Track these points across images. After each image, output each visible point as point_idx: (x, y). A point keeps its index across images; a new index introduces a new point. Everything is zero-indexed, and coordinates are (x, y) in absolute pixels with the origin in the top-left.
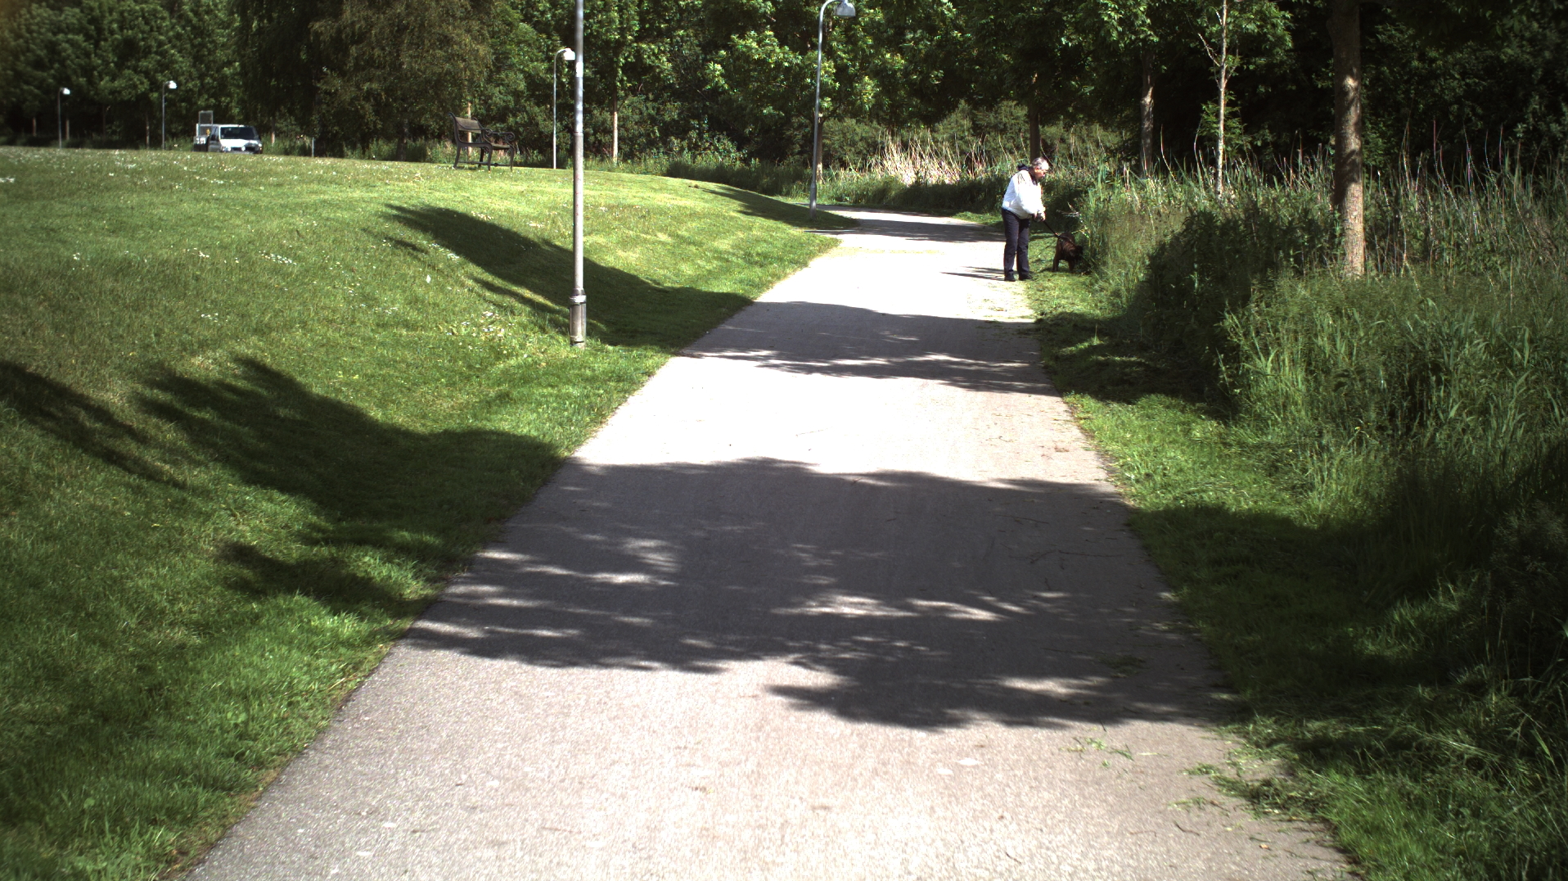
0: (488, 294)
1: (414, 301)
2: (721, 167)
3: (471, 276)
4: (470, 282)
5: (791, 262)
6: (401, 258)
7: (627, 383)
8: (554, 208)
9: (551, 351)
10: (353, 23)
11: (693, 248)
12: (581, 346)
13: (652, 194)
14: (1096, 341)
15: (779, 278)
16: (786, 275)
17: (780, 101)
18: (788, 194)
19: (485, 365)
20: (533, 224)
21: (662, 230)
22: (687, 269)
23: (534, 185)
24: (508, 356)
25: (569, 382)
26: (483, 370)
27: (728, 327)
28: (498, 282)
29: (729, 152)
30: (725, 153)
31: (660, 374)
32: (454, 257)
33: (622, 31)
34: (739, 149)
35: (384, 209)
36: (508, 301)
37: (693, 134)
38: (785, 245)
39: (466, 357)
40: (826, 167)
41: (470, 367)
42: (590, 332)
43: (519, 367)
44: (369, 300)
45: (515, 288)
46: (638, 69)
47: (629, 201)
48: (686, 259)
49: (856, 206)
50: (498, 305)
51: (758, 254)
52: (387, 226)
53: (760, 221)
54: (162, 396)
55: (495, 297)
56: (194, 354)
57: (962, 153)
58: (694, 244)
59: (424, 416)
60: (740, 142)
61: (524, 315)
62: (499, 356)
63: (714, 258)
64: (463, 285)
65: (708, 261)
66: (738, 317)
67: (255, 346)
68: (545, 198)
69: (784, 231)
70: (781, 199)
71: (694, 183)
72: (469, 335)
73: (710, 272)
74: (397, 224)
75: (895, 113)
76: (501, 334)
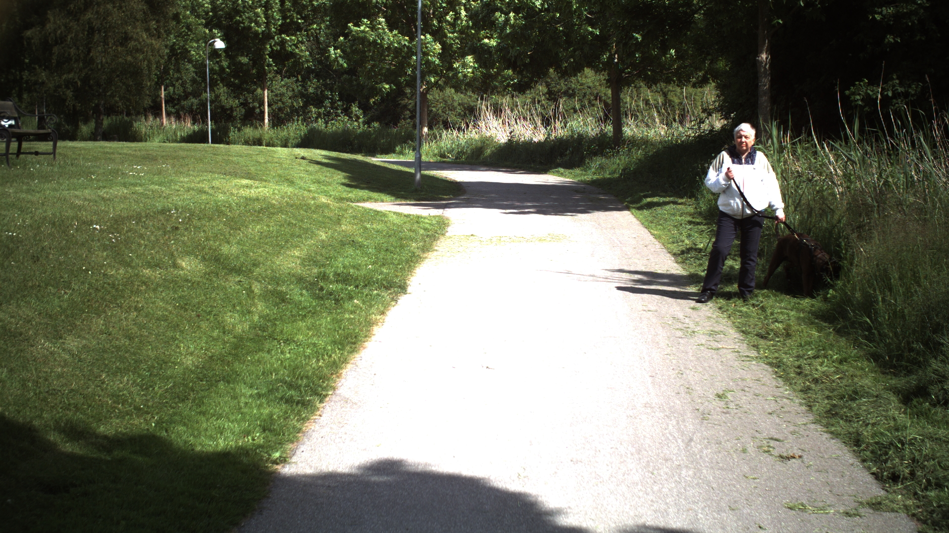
5: (384, 286)
10: (55, 31)
17: (391, 76)
18: (400, 153)
33: (268, 24)
34: (365, 114)
38: (379, 247)
40: (430, 129)
46: (282, 56)
51: (337, 276)
60: (368, 107)
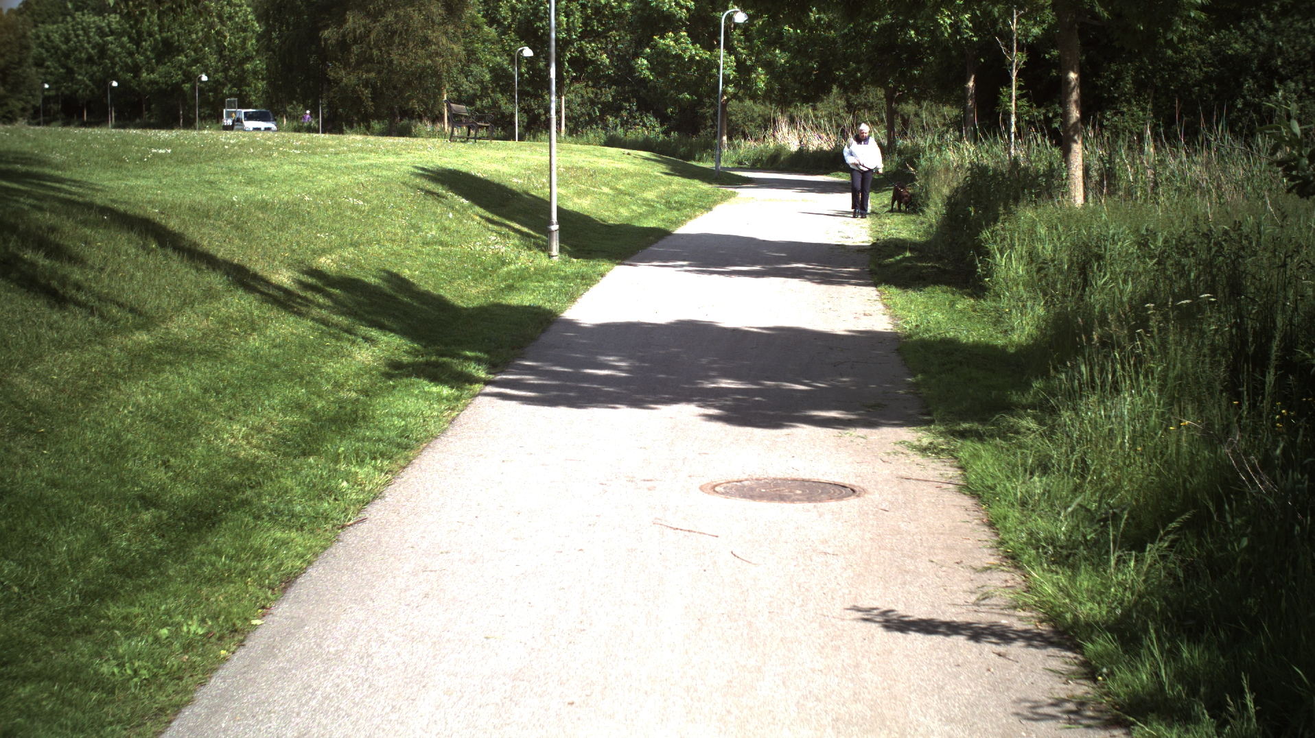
0: (490, 226)
1: (444, 229)
2: (647, 139)
3: (477, 214)
4: (478, 218)
5: (700, 207)
6: (430, 201)
7: (587, 281)
8: (529, 169)
9: (537, 262)
10: (354, 30)
11: (628, 198)
12: (555, 259)
13: (596, 159)
14: (908, 254)
15: (691, 218)
16: (696, 216)
17: (692, 87)
18: (699, 160)
19: (495, 269)
20: (515, 180)
21: (605, 184)
22: (624, 212)
23: (511, 153)
24: (509, 263)
25: (550, 279)
26: (494, 271)
27: (654, 248)
28: (496, 218)
29: (654, 127)
30: (652, 128)
31: (609, 275)
32: (466, 202)
33: (568, 32)
34: (662, 125)
35: (413, 169)
36: (504, 230)
37: (624, 113)
38: (696, 196)
39: (481, 263)
40: (730, 138)
41: (485, 269)
42: (561, 250)
43: (517, 270)
44: (418, 229)
45: (508, 222)
46: (580, 62)
47: (580, 164)
48: (624, 205)
49: (753, 168)
50: (499, 233)
51: (676, 202)
52: (418, 180)
53: (677, 179)
54: (310, 280)
55: (496, 228)
56: (320, 256)
57: (838, 126)
58: (629, 194)
59: (462, 297)
60: (663, 118)
61: (515, 240)
62: (504, 263)
63: (645, 205)
64: (473, 220)
65: (639, 206)
66: (661, 243)
67: (353, 253)
68: (520, 162)
69: (695, 186)
70: (694, 163)
71: (627, 151)
72: (482, 250)
73: (641, 214)
74: (423, 180)
75: (783, 95)
76: (503, 250)
